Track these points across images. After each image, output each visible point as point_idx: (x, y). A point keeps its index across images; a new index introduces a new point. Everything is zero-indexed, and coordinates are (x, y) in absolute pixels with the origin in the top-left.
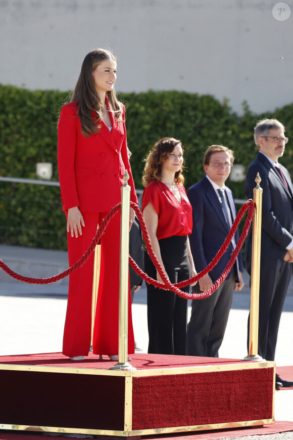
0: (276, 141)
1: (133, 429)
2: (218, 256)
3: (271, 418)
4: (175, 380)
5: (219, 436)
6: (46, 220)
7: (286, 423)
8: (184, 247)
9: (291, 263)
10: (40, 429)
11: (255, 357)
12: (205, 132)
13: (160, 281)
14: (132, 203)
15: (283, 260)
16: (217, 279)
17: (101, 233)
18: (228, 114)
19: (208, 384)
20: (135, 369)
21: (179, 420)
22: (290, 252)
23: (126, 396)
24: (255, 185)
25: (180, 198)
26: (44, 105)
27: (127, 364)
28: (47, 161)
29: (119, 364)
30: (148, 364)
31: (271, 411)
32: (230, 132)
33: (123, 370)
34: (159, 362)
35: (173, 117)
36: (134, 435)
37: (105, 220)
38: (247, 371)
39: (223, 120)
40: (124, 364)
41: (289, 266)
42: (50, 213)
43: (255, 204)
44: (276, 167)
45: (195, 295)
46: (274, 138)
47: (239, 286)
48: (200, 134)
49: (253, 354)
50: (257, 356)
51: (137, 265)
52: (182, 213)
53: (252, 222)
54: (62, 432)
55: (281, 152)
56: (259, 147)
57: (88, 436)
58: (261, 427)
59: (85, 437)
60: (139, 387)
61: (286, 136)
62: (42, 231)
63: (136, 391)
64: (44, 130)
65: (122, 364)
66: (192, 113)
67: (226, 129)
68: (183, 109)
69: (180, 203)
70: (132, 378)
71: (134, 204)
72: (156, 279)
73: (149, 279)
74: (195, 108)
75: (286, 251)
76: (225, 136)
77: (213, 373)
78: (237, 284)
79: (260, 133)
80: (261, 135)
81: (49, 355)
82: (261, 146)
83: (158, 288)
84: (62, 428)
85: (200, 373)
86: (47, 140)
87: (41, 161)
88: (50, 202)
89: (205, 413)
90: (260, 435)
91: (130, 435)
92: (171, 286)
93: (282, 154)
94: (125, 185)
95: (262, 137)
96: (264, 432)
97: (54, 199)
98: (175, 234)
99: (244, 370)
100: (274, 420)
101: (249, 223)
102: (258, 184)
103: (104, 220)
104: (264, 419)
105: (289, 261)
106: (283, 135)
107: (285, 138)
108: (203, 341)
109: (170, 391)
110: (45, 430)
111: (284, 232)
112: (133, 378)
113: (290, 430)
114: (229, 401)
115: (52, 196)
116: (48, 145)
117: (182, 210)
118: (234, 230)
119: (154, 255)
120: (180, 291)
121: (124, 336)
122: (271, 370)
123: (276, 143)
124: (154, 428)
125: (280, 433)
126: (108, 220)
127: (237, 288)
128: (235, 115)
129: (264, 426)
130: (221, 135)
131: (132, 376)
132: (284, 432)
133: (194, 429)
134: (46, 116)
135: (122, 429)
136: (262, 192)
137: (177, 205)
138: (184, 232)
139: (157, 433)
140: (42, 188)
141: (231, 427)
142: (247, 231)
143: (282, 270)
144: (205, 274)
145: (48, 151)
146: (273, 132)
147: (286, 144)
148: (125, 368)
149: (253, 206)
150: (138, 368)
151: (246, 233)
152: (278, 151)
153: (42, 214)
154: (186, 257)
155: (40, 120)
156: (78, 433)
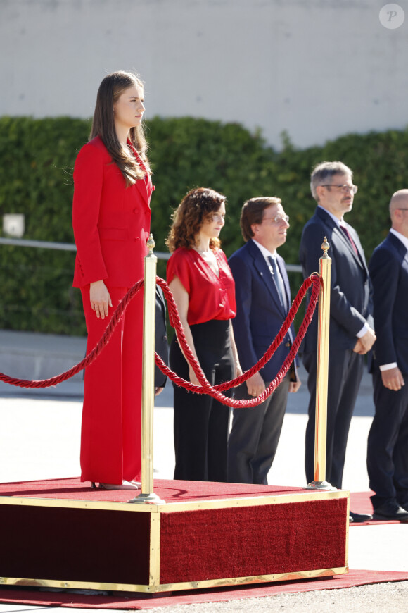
0: (342, 190)
1: (161, 582)
2: (272, 349)
3: (344, 566)
4: (216, 517)
5: (275, 591)
6: (16, 292)
7: (363, 573)
8: (226, 336)
9: (362, 356)
10: (36, 583)
11: (322, 484)
12: (230, 172)
13: (194, 382)
14: (159, 279)
15: (352, 352)
16: (272, 380)
17: (117, 319)
18: (260, 149)
19: (260, 521)
20: (164, 501)
21: (222, 570)
22: (362, 340)
23: (151, 538)
24: (321, 253)
25: (218, 270)
26: (13, 137)
27: (152, 495)
28: (17, 212)
29: (142, 495)
30: (180, 495)
31: (344, 557)
32: (264, 173)
33: (148, 503)
34: (194, 492)
35: (188, 152)
36: (162, 591)
37: (123, 302)
38: (311, 503)
39: (255, 156)
40: (149, 495)
41: (360, 360)
42: (21, 282)
43: (321, 278)
44: (341, 227)
45: (243, 401)
46: (340, 186)
47: (294, 386)
48: (224, 175)
49: (320, 480)
50: (325, 483)
51: (162, 362)
52: (221, 290)
53: (317, 303)
54: (66, 586)
55: (349, 205)
56: (319, 200)
57: (101, 593)
58: (330, 578)
59: (97, 593)
60: (169, 525)
61: (354, 183)
62: (12, 308)
63: (164, 532)
64: (13, 171)
65: (146, 495)
66: (213, 147)
67: (259, 169)
68: (200, 142)
69: (218, 276)
70: (159, 515)
71: (161, 281)
72: (189, 380)
73: (179, 379)
74: (217, 140)
75: (357, 339)
76: (258, 179)
77: (267, 506)
78: (292, 383)
79: (320, 181)
80: (322, 184)
81: (45, 483)
82: (321, 198)
83: (191, 392)
84: (65, 582)
85: (249, 507)
86: (17, 184)
87: (9, 212)
88: (22, 267)
89: (257, 560)
90: (331, 589)
91: (157, 591)
92: (210, 390)
93: (351, 207)
94: (149, 255)
95: (323, 186)
96: (335, 585)
97: (27, 264)
98: (212, 317)
99: (307, 503)
100: (347, 569)
101: (314, 305)
102: (326, 252)
103: (120, 301)
104: (334, 567)
105: (360, 352)
106: (350, 182)
107: (354, 186)
108: (248, 461)
109: (209, 531)
110: (43, 585)
111: (353, 314)
112: (161, 513)
113: (369, 582)
114: (288, 544)
115: (24, 260)
116: (18, 191)
117: (220, 285)
118: (293, 315)
119: (188, 348)
120: (223, 396)
121: (148, 457)
122: (343, 502)
123: (342, 193)
124: (189, 581)
125: (357, 586)
126: (126, 302)
127: (292, 388)
128: (271, 150)
129: (334, 577)
130: (252, 176)
131: (160, 511)
132: (363, 585)
133: (241, 582)
134: (16, 151)
135: (147, 583)
136: (330, 263)
137: (213, 279)
138: (224, 315)
139: (192, 588)
140: (11, 249)
141: (290, 579)
142: (312, 316)
143: (351, 365)
144: (255, 372)
145: (18, 198)
146: (337, 179)
147: (355, 195)
148: (150, 501)
149: (319, 281)
150: (167, 500)
151: (309, 318)
152: (345, 204)
153: (11, 283)
154: (228, 348)
155: (8, 157)
156: (87, 587)
